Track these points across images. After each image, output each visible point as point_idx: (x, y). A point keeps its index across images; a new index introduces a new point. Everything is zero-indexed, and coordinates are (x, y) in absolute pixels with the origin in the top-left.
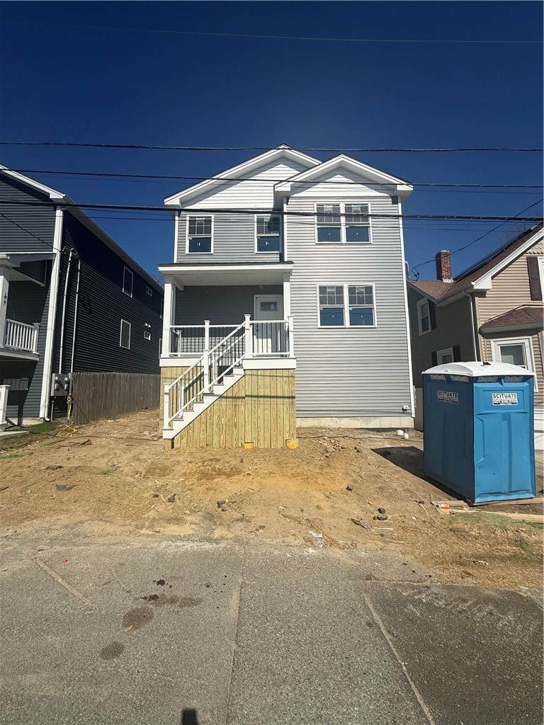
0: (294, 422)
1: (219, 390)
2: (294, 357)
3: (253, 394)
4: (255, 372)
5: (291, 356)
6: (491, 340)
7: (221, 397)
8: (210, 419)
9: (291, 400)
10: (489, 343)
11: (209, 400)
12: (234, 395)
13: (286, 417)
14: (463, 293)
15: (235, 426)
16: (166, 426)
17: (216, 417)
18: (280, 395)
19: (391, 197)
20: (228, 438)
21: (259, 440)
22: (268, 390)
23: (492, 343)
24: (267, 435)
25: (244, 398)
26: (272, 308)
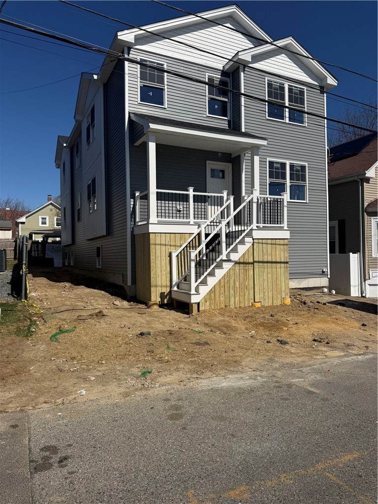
0: (288, 283)
1: (235, 257)
2: (287, 229)
3: (260, 260)
4: (261, 241)
5: (286, 228)
6: (372, 218)
7: (236, 263)
8: (228, 283)
9: (285, 265)
10: (370, 220)
11: (227, 266)
12: (245, 261)
13: (283, 279)
14: (356, 178)
15: (246, 288)
16: (193, 291)
17: (232, 281)
18: (278, 260)
19: (319, 86)
20: (241, 299)
21: (264, 300)
22: (270, 257)
23: (372, 220)
24: (270, 295)
25: (253, 263)
26: (221, 176)
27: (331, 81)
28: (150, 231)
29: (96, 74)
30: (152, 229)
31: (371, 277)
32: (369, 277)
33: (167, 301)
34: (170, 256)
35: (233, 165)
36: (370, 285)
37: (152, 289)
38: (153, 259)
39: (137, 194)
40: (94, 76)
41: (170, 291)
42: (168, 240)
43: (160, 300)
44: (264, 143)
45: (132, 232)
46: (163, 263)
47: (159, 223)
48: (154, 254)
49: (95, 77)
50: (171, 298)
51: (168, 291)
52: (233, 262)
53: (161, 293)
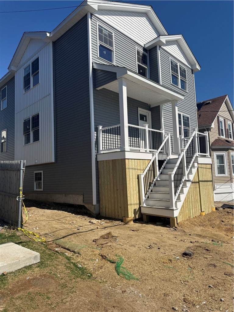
3: (202, 180)
4: (201, 165)
6: (214, 152)
9: (211, 183)
11: (189, 184)
12: (195, 181)
13: (211, 193)
15: (197, 201)
16: (174, 207)
17: (190, 197)
18: (208, 180)
19: (191, 69)
20: (195, 211)
22: (205, 177)
24: (207, 205)
25: (199, 182)
26: (145, 119)
27: (198, 67)
28: (126, 158)
29: (48, 33)
30: (128, 155)
31: (216, 189)
32: (215, 189)
33: (138, 216)
34: (138, 178)
35: (151, 112)
36: (215, 194)
37: (129, 206)
38: (128, 181)
39: (100, 128)
40: (47, 33)
41: (140, 208)
42: (136, 165)
43: (134, 216)
44: (182, 98)
45: (96, 158)
46: (134, 183)
47: (131, 151)
48: (129, 177)
49: (48, 35)
50: (141, 213)
51: (138, 207)
52: (191, 181)
53: (134, 210)
